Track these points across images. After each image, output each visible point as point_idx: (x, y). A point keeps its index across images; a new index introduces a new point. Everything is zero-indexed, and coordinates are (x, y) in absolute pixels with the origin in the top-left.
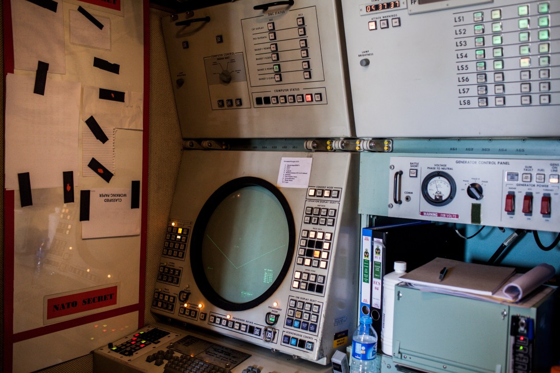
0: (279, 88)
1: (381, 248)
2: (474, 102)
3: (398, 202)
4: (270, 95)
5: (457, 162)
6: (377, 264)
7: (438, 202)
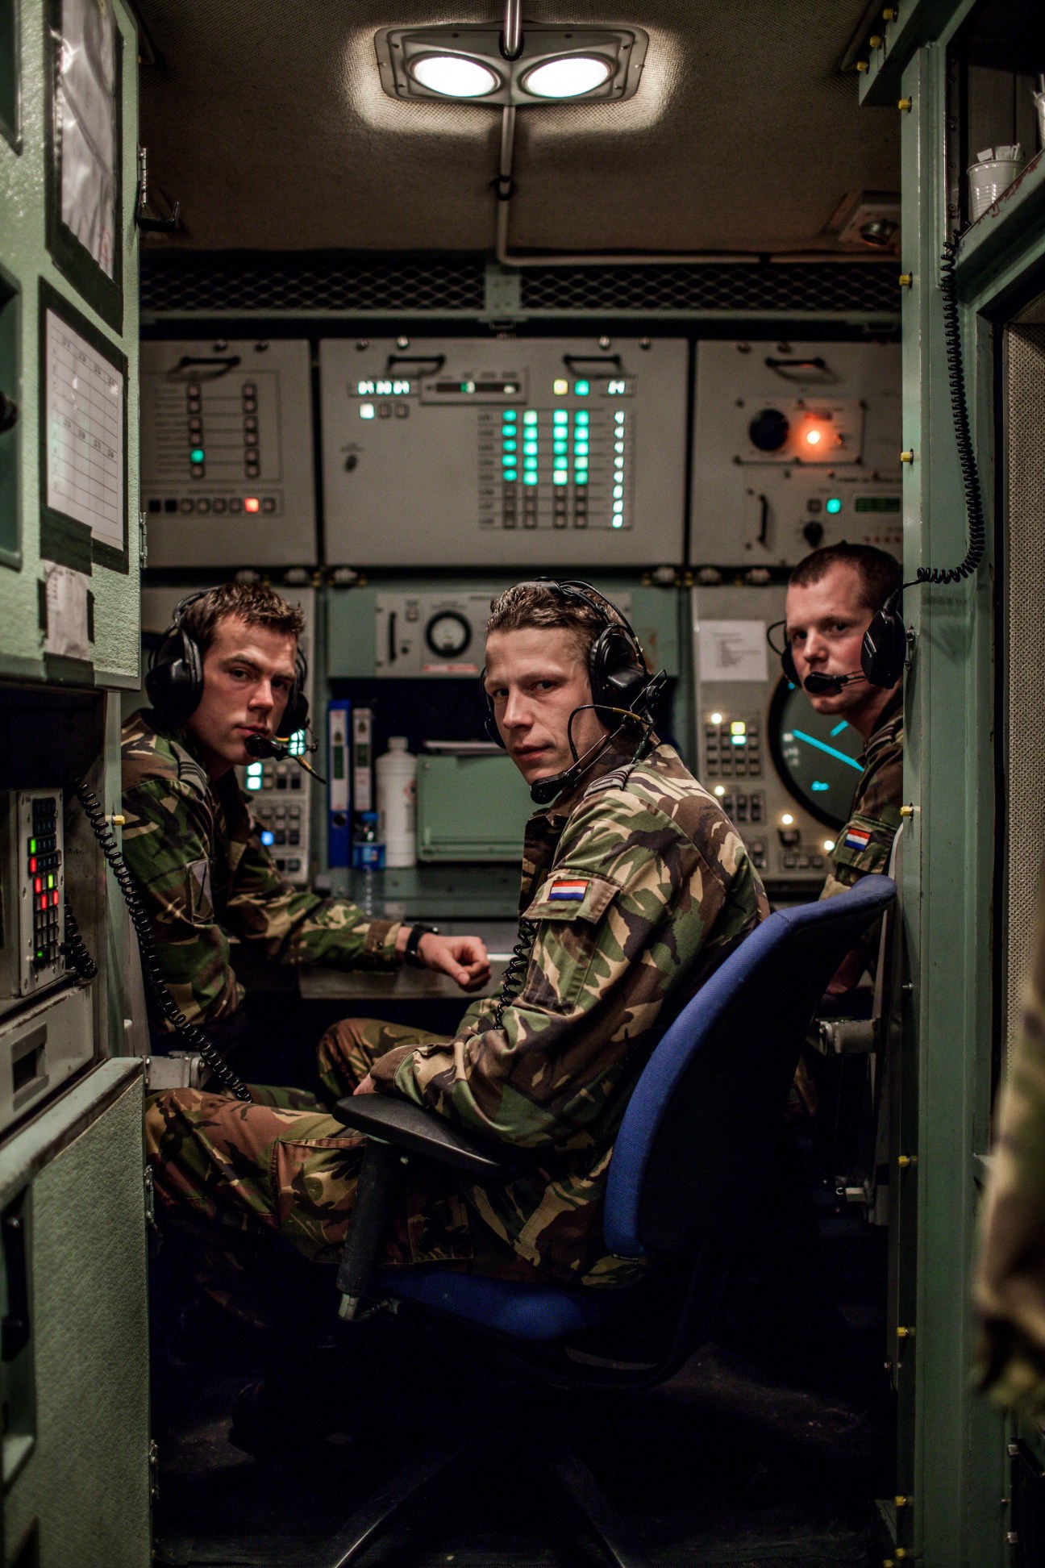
0: (196, 486)
1: (367, 723)
2: (499, 521)
3: (392, 656)
4: (179, 497)
5: (473, 598)
6: (362, 747)
7: (449, 653)
